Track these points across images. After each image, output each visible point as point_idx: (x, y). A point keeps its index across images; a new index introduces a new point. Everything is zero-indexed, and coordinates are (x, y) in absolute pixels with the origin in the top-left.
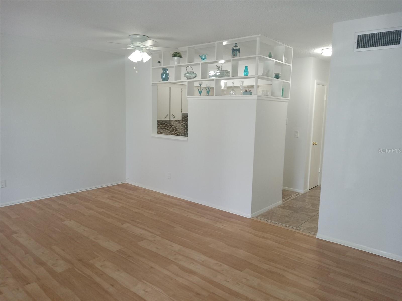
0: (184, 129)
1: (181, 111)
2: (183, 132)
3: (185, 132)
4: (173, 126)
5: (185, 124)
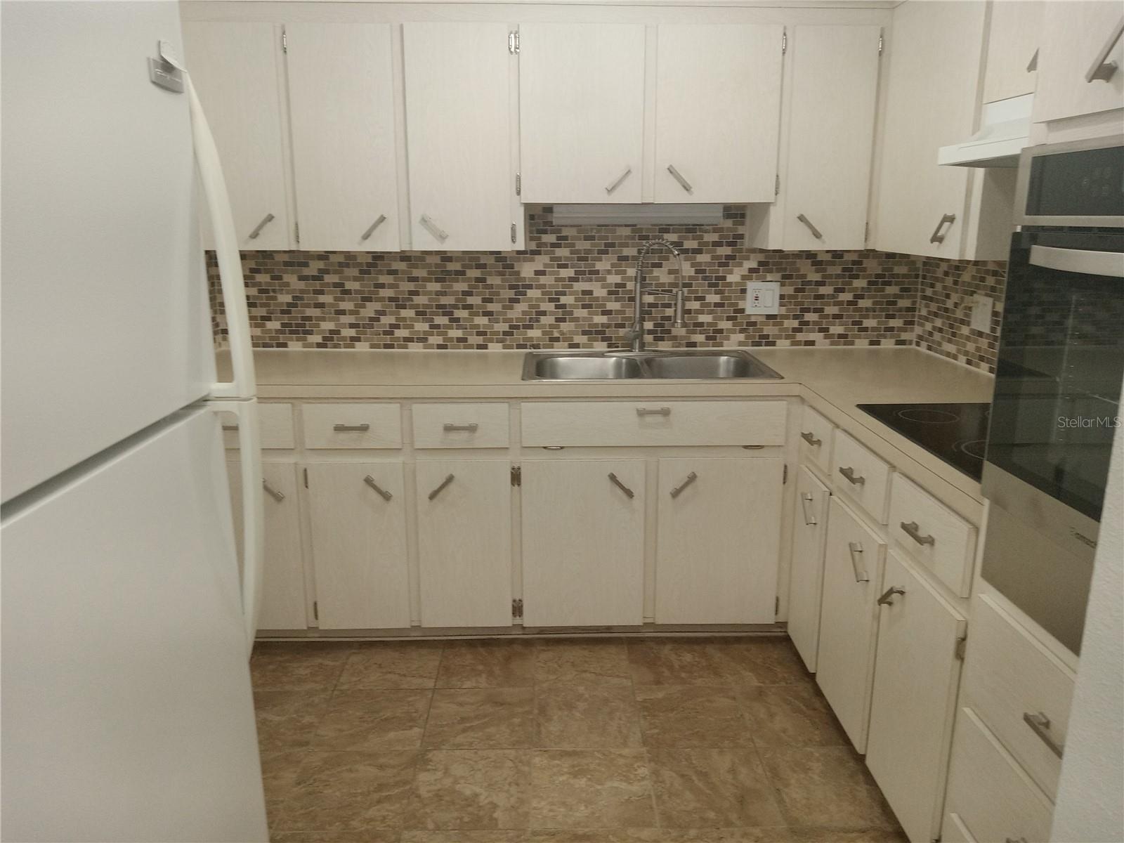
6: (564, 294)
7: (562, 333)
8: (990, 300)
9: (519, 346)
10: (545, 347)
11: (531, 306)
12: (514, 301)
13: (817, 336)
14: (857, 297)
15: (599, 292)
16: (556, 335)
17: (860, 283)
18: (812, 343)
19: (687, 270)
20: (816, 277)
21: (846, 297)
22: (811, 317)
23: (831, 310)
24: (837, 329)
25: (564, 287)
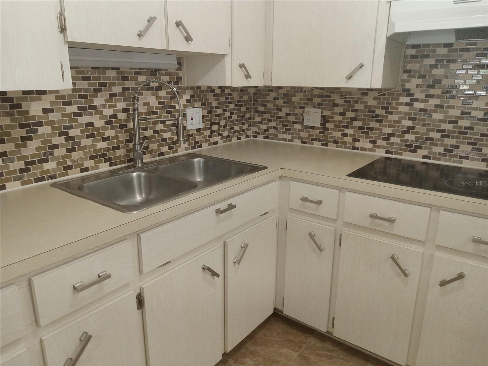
0: (123, 136)
1: (63, 30)
2: (121, 152)
3: (129, 151)
4: (43, 130)
5: (125, 110)
6: (71, 127)
7: (74, 161)
8: (320, 110)
9: (37, 180)
10: (61, 175)
11: (43, 142)
12: (25, 139)
13: (218, 139)
14: (232, 114)
15: (99, 123)
16: (69, 163)
17: (232, 106)
18: (216, 143)
19: (154, 102)
20: (215, 104)
21: (227, 114)
22: (215, 128)
23: (222, 123)
24: (225, 134)
25: (70, 121)
